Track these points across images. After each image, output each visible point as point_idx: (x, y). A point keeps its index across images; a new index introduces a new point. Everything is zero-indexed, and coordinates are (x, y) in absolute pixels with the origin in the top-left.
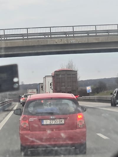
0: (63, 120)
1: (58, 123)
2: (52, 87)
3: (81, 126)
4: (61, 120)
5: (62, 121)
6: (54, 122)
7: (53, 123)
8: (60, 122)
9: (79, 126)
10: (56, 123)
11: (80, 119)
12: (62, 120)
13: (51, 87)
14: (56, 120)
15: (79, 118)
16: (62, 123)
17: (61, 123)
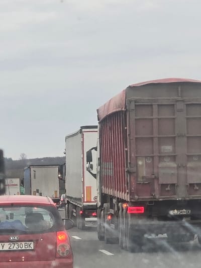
0: (32, 243)
1: (24, 248)
2: (95, 167)
3: (63, 253)
4: (28, 243)
5: (29, 246)
6: (16, 246)
7: (15, 249)
8: (26, 247)
9: (61, 255)
10: (20, 249)
11: (63, 241)
12: (30, 243)
13: (91, 167)
14: (19, 243)
15: (60, 240)
16: (30, 248)
17: (28, 248)
